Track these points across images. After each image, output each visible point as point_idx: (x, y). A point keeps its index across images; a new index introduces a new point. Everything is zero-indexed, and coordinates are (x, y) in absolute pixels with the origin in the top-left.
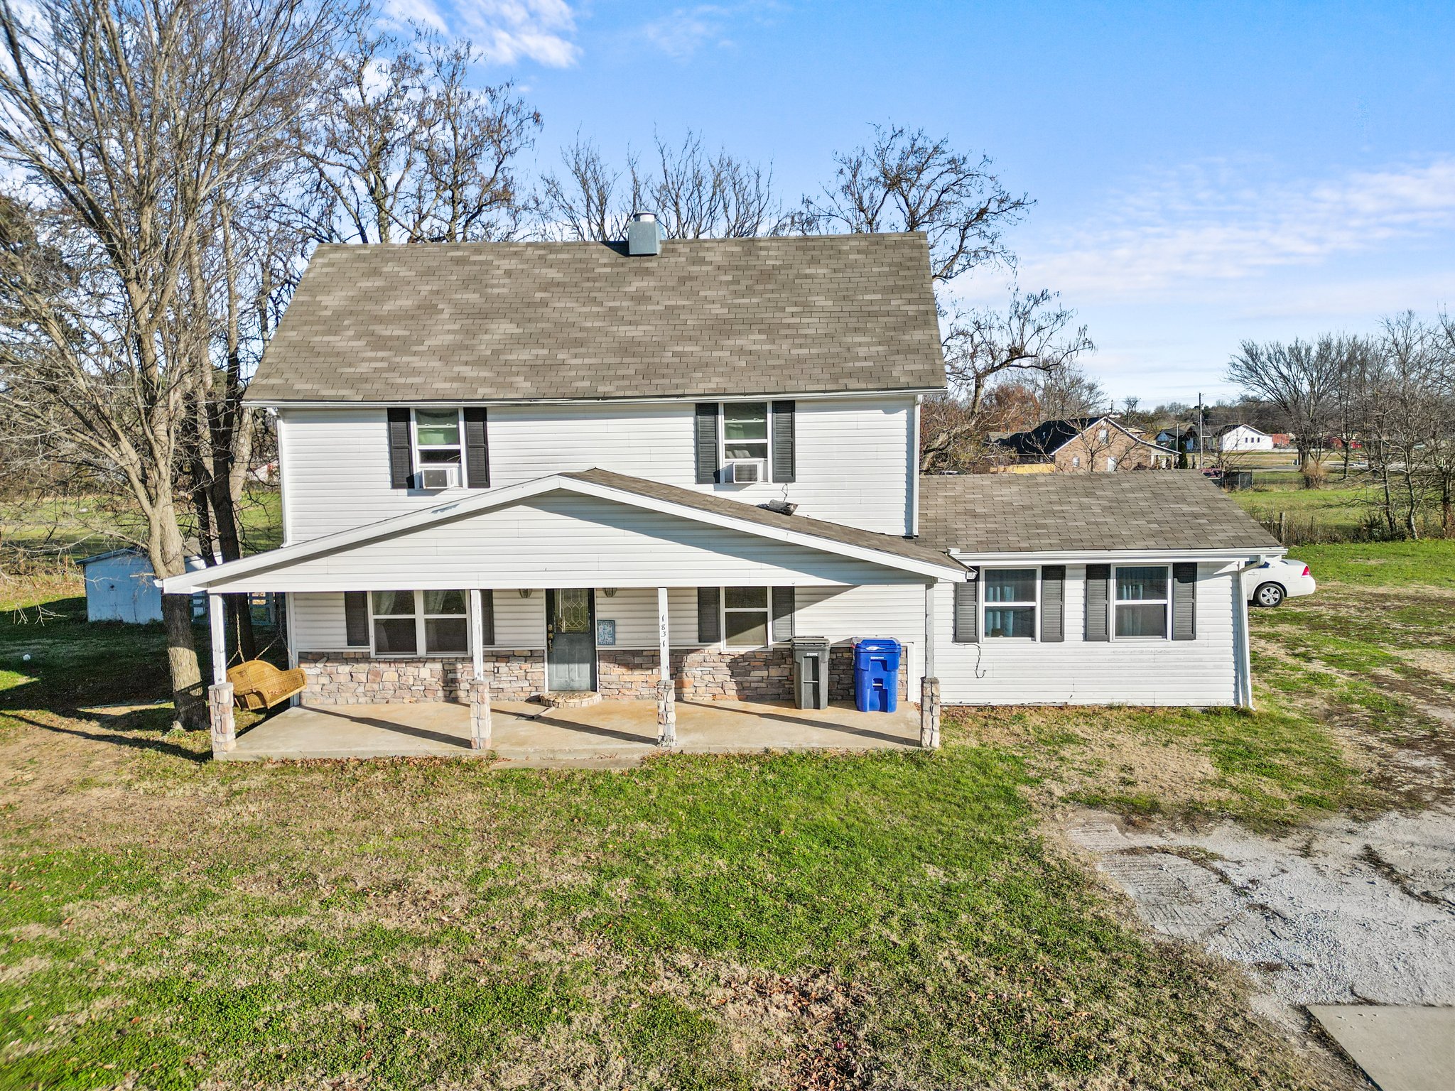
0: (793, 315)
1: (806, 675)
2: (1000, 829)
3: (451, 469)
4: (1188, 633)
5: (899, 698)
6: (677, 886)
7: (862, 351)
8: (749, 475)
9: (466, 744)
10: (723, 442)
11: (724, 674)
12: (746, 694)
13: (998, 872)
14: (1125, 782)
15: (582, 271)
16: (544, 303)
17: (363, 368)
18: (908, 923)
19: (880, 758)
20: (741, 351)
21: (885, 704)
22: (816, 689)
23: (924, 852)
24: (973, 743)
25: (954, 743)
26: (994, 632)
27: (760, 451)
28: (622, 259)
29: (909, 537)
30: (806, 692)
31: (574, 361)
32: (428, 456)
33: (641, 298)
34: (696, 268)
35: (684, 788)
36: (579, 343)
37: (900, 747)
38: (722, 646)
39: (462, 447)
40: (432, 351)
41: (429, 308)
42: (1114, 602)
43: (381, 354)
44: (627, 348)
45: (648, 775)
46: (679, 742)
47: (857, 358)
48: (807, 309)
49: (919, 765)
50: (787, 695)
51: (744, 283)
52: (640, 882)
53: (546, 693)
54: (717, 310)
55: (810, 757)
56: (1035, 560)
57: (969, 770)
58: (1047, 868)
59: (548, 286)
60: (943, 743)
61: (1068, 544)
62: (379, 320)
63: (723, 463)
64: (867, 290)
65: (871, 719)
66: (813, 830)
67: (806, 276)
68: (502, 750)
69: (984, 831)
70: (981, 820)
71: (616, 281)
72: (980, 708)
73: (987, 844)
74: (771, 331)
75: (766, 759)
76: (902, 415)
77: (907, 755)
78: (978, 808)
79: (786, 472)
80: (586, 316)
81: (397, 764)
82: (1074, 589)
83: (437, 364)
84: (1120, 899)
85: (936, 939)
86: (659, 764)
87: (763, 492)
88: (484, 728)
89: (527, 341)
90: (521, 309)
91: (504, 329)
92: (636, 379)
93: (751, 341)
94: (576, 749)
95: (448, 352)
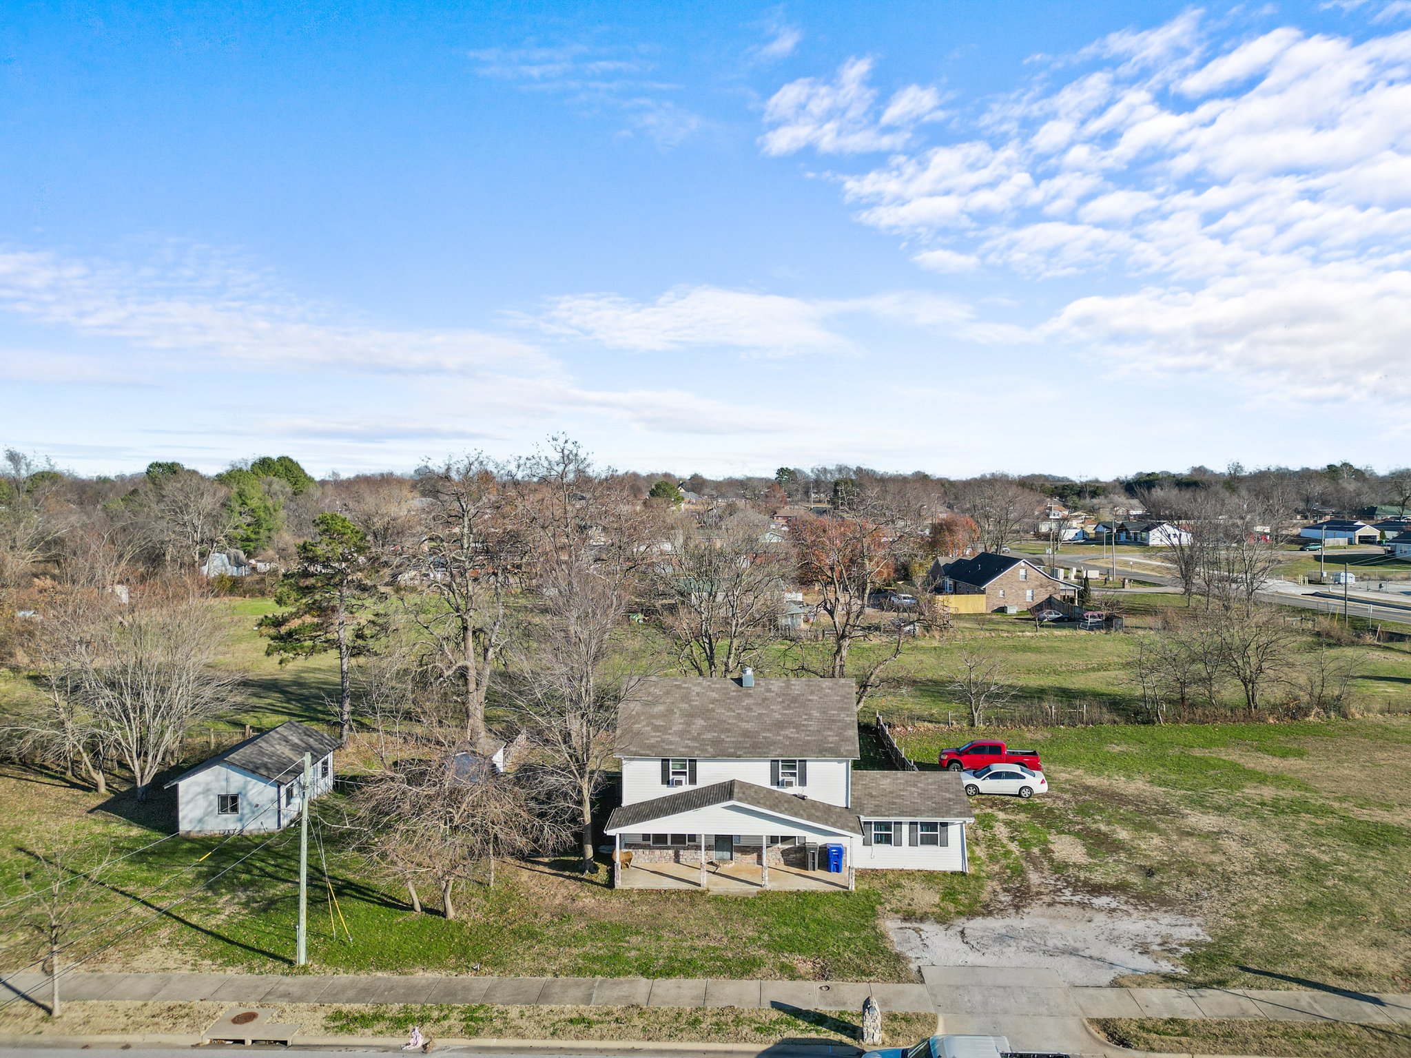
0: (805, 720)
1: (810, 860)
2: (867, 921)
3: (682, 778)
4: (945, 844)
5: (843, 866)
6: (780, 936)
7: (830, 739)
8: (790, 784)
9: (699, 885)
10: (781, 771)
11: (780, 856)
12: (787, 863)
13: (864, 934)
14: (910, 905)
15: (726, 694)
16: (713, 710)
17: (653, 741)
18: (839, 947)
19: (836, 893)
20: (787, 737)
21: (838, 869)
22: (814, 863)
23: (845, 927)
24: (866, 887)
25: (860, 887)
26: (878, 842)
27: (794, 774)
28: (740, 688)
29: (847, 808)
30: (810, 865)
31: (728, 739)
32: (674, 773)
33: (749, 709)
34: (768, 694)
35: (774, 904)
36: (728, 730)
37: (841, 889)
38: (779, 845)
39: (687, 770)
40: (676, 733)
41: (670, 711)
42: (919, 833)
43: (658, 734)
44: (746, 734)
45: (761, 899)
46: (769, 886)
47: (828, 743)
48: (810, 717)
49: (848, 896)
50: (803, 864)
51: (787, 702)
52: (770, 935)
53: (714, 861)
54: (777, 716)
55: (813, 893)
56: (893, 819)
57: (863, 899)
58: (877, 933)
59: (713, 701)
60: (856, 888)
61: (902, 814)
62: (653, 717)
63: (781, 778)
64: (832, 710)
65: (832, 876)
66: (814, 920)
67: (810, 700)
68: (711, 887)
69: (863, 921)
70: (862, 918)
71: (738, 699)
72: (872, 870)
73: (862, 925)
74: (797, 727)
75: (798, 893)
76: (844, 764)
77: (845, 893)
78: (863, 913)
79: (803, 782)
80: (729, 717)
81: (678, 892)
82: (905, 828)
83: (678, 739)
84: (892, 942)
85: (845, 951)
86: (763, 895)
87: (795, 790)
88: (704, 879)
89: (709, 729)
90: (705, 713)
91: (700, 722)
92: (750, 749)
93: (791, 732)
94: (735, 888)
95: (681, 734)
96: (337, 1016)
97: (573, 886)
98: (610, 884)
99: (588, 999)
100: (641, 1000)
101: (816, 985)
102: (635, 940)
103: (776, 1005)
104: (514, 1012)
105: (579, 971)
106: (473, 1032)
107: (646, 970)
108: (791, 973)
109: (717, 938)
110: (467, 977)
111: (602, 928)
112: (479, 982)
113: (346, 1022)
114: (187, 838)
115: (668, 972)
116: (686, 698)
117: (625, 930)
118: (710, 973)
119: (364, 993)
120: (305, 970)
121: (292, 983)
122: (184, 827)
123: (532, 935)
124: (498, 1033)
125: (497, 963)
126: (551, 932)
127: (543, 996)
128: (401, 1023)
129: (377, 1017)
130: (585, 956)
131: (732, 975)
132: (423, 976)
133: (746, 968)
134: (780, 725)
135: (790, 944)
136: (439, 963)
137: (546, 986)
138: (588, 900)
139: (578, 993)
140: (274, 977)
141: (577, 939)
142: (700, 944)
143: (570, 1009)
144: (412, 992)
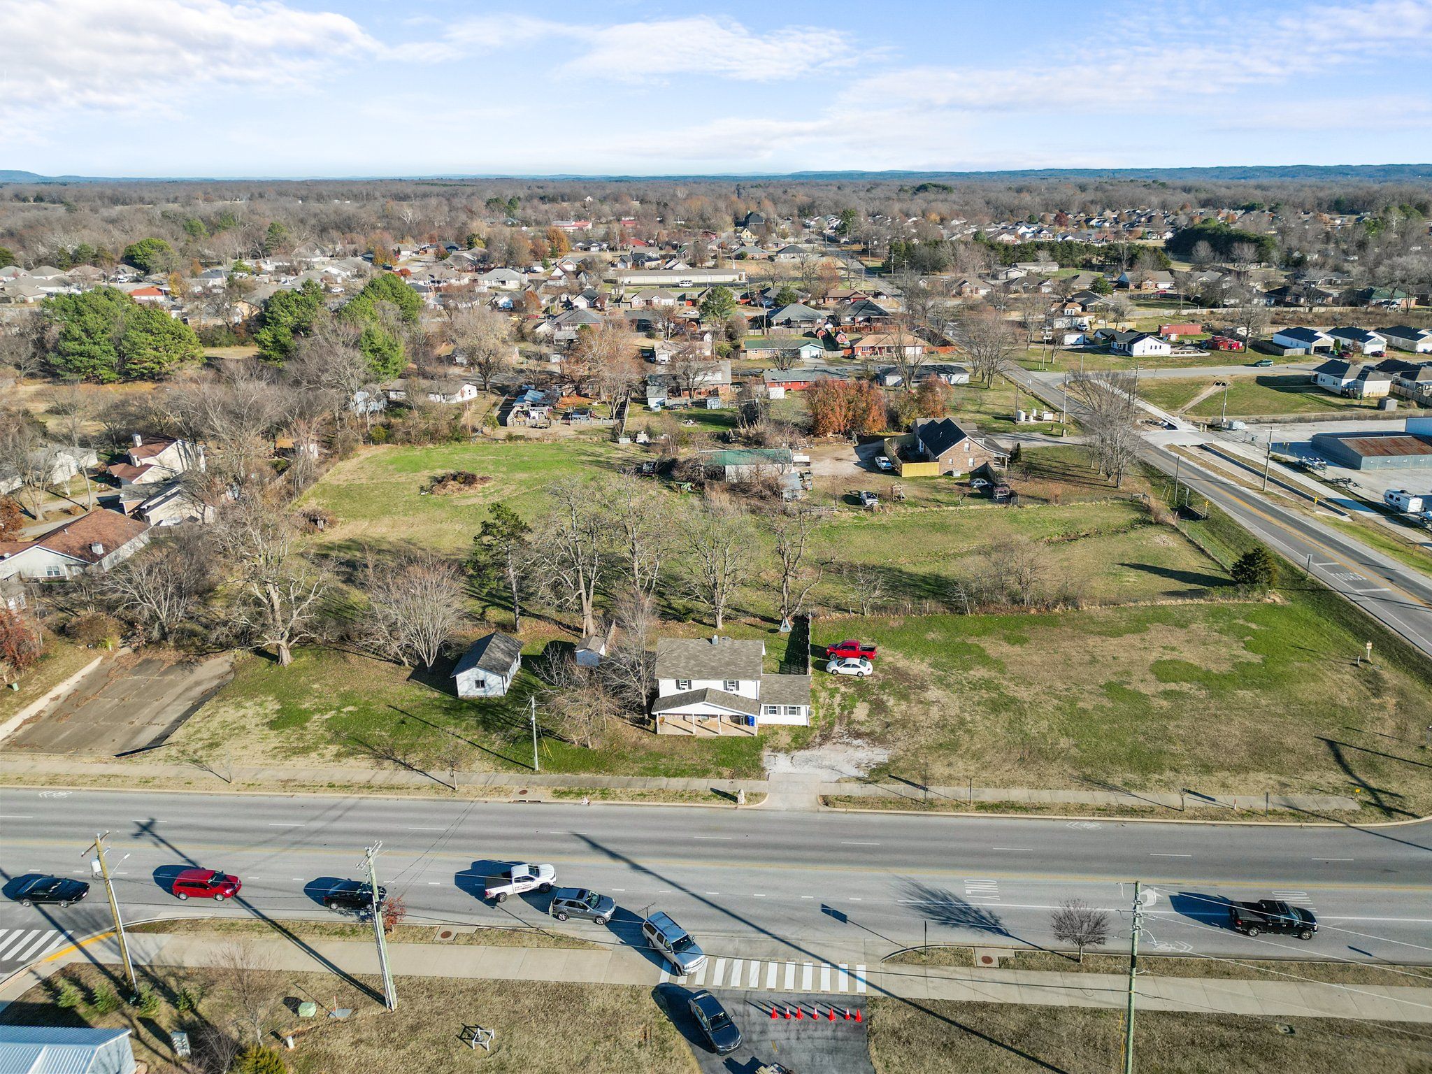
0: (739, 661)
1: (741, 720)
2: (757, 752)
3: (685, 687)
4: (799, 714)
5: (755, 724)
6: (720, 758)
7: (749, 671)
8: (732, 690)
9: (692, 733)
10: (728, 684)
11: (729, 718)
12: (732, 721)
13: (754, 758)
14: (777, 744)
15: (704, 647)
16: (698, 656)
17: (672, 671)
18: (742, 764)
19: (748, 737)
20: (731, 669)
21: (752, 726)
22: (742, 724)
23: (748, 754)
24: (762, 733)
25: (759, 733)
26: (770, 714)
27: (734, 686)
28: (711, 645)
29: (758, 700)
31: (705, 670)
32: (681, 684)
33: (715, 655)
34: (723, 647)
35: (722, 743)
36: (705, 665)
37: (751, 735)
39: (687, 683)
40: (682, 667)
41: (680, 656)
42: (788, 710)
43: (674, 667)
44: (713, 668)
45: (718, 740)
47: (748, 673)
48: (741, 660)
49: (753, 739)
50: (738, 722)
51: (732, 652)
52: (717, 758)
53: (701, 720)
54: (727, 659)
55: (739, 737)
56: (777, 705)
57: (759, 739)
58: (759, 757)
59: (699, 651)
60: (757, 734)
61: (781, 703)
62: (672, 659)
63: (728, 687)
64: (752, 656)
65: (749, 729)
66: (736, 750)
67: (742, 651)
68: (697, 734)
69: (755, 751)
70: (756, 749)
71: (710, 650)
72: (768, 725)
73: (754, 754)
74: (735, 665)
75: (734, 736)
76: (755, 682)
77: (752, 737)
78: (756, 747)
79: (738, 688)
80: (706, 659)
81: (683, 736)
82: (782, 708)
83: (683, 670)
84: (763, 762)
85: (744, 766)
86: (719, 738)
87: (735, 692)
88: (695, 730)
89: (695, 665)
90: (695, 657)
91: (692, 662)
92: (715, 674)
93: (732, 667)
94: (707, 734)
95: (684, 668)
96: (555, 792)
97: (640, 732)
98: (655, 732)
99: (644, 786)
100: (663, 786)
101: (728, 781)
102: (664, 760)
103: (712, 790)
104: (618, 791)
105: (642, 775)
106: (605, 799)
107: (667, 774)
108: (720, 776)
109: (696, 760)
110: (600, 776)
111: (651, 754)
112: (605, 778)
113: (561, 794)
114: (463, 700)
115: (675, 775)
116: (687, 650)
117: (660, 755)
118: (690, 776)
119: (563, 782)
120: (539, 772)
121: (536, 778)
122: (460, 694)
123: (623, 757)
124: (613, 799)
125: (611, 770)
126: (631, 756)
127: (628, 785)
128: (579, 794)
129: (570, 792)
130: (644, 768)
131: (699, 777)
132: (584, 776)
133: (703, 773)
134: (728, 664)
135: (723, 763)
136: (590, 772)
137: (629, 781)
138: (646, 740)
139: (641, 784)
140: (528, 776)
141: (641, 760)
142: (689, 762)
143: (638, 791)
144: (581, 782)
